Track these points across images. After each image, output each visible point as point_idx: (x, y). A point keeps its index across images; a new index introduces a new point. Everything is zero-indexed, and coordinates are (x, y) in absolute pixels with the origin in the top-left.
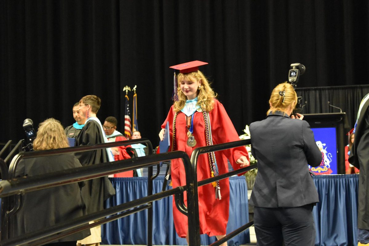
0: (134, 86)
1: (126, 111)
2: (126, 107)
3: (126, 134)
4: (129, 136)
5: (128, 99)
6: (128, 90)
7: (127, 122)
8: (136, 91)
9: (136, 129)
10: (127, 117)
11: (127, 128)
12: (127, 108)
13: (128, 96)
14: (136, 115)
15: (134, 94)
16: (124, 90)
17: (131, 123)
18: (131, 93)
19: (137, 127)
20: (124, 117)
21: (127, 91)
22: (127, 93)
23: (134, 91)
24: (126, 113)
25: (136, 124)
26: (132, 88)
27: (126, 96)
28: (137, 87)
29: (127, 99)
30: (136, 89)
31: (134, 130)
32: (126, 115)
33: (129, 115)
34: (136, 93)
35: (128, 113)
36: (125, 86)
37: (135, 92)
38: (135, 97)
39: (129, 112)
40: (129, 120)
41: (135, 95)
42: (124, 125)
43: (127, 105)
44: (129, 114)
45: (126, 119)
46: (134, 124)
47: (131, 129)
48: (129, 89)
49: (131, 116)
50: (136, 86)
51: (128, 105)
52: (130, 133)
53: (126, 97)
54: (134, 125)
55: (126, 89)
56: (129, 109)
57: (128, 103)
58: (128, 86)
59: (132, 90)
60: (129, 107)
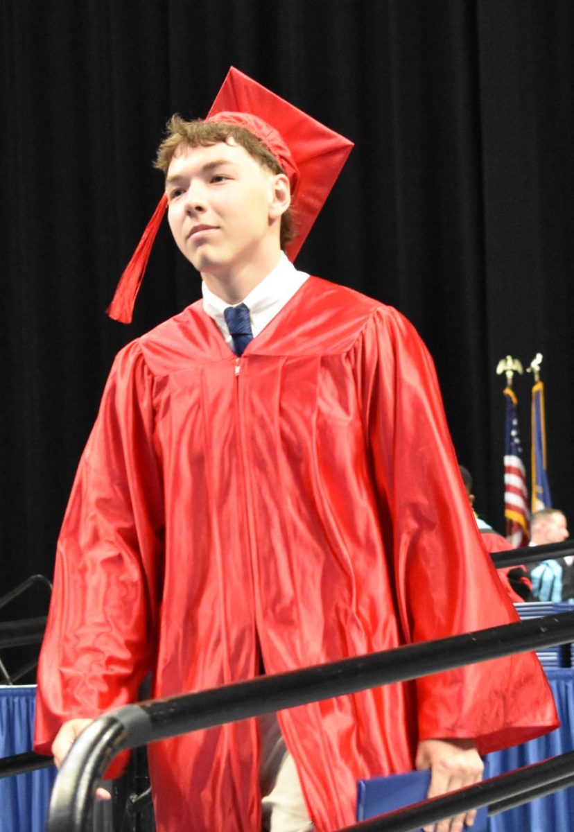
0: (533, 357)
1: (507, 440)
2: (507, 427)
3: (511, 521)
4: (519, 526)
5: (514, 400)
6: (515, 372)
7: (512, 480)
8: (541, 372)
9: (544, 501)
10: (512, 461)
11: (512, 498)
12: (510, 432)
13: (514, 388)
14: (541, 455)
15: (533, 383)
16: (500, 370)
17: (527, 481)
18: (523, 382)
19: (548, 494)
20: (502, 461)
21: (510, 375)
22: (510, 381)
23: (532, 373)
24: (507, 448)
25: (543, 485)
26: (526, 363)
27: (508, 391)
28: (544, 359)
29: (511, 402)
30: (540, 365)
31: (538, 505)
32: (510, 453)
33: (520, 456)
34: (542, 379)
35: (514, 450)
36: (504, 357)
37: (537, 378)
38: (538, 393)
39: (517, 446)
40: (518, 473)
41: (538, 387)
42: (503, 488)
43: (511, 422)
44: (520, 450)
45: (510, 470)
46: (537, 484)
47: (528, 502)
48: (517, 366)
49: (526, 458)
50: (539, 358)
51: (515, 422)
52: (523, 513)
53: (508, 396)
54: (537, 489)
55: (508, 366)
56: (518, 436)
57: (514, 414)
58: (514, 358)
59: (528, 370)
60: (518, 428)
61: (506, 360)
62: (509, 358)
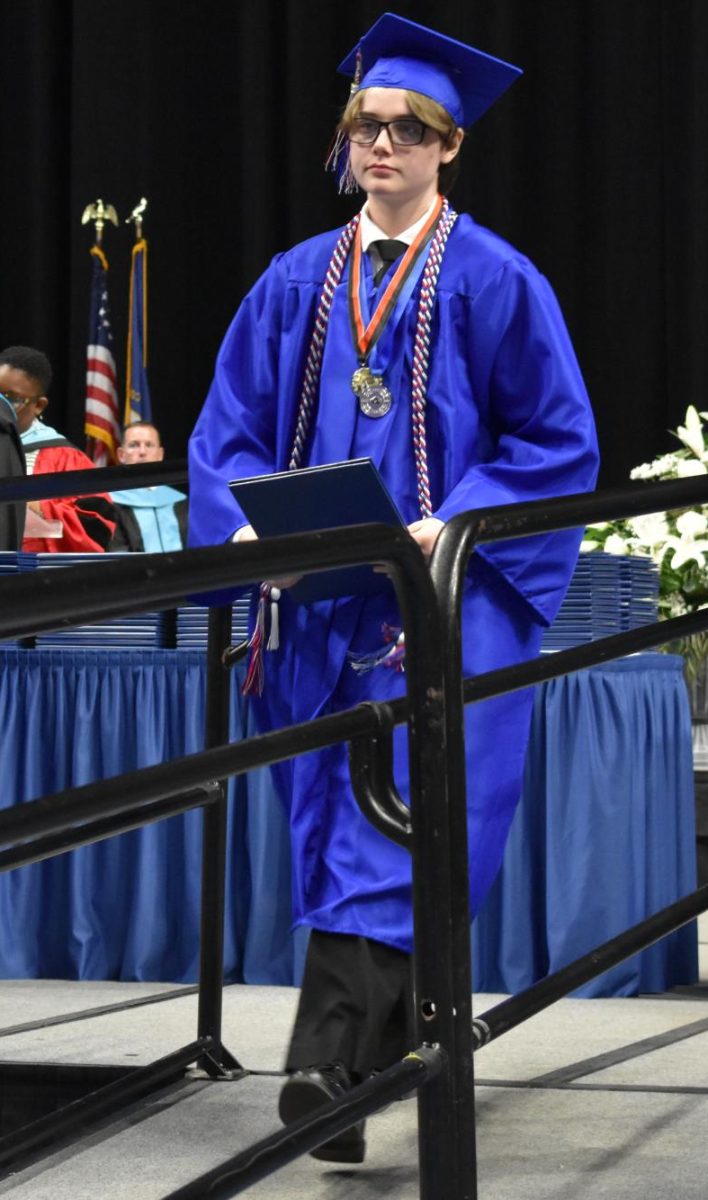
0: (136, 203)
1: (92, 323)
2: (94, 303)
3: (93, 439)
4: (104, 446)
5: (105, 264)
6: (106, 222)
7: (98, 380)
8: (144, 224)
9: (141, 411)
10: (98, 353)
11: (95, 407)
12: (98, 310)
14: (141, 346)
15: (134, 241)
16: (85, 219)
17: (119, 382)
18: (119, 237)
19: (148, 403)
20: (85, 352)
21: (100, 226)
22: (99, 237)
23: (133, 224)
24: (92, 332)
25: (141, 391)
26: (124, 211)
27: (96, 250)
28: (149, 205)
29: (101, 267)
30: (143, 213)
32: (96, 343)
33: (108, 345)
34: (144, 235)
35: (101, 338)
36: (92, 201)
37: (139, 233)
38: (139, 254)
39: (107, 330)
40: (105, 369)
41: (140, 246)
42: (86, 391)
43: (100, 296)
44: (110, 337)
45: (95, 365)
46: (132, 386)
47: (119, 413)
48: (111, 215)
49: (118, 350)
50: (143, 203)
51: (104, 297)
52: (111, 431)
53: (97, 256)
54: (133, 395)
55: (97, 214)
56: (107, 316)
57: (103, 285)
58: (107, 202)
59: (127, 222)
60: (107, 305)
61: (96, 205)
62: (100, 203)
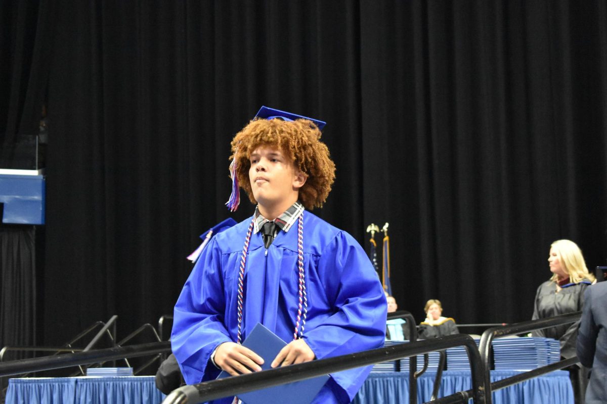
0: (384, 224)
2: (372, 257)
5: (375, 245)
6: (376, 231)
8: (387, 232)
12: (373, 259)
13: (375, 239)
14: (387, 271)
15: (384, 237)
16: (368, 230)
18: (379, 236)
19: (390, 290)
21: (373, 233)
22: (373, 236)
23: (383, 232)
25: (388, 285)
26: (381, 227)
27: (372, 240)
28: (389, 226)
29: (373, 245)
30: (388, 228)
34: (388, 234)
36: (370, 224)
37: (386, 234)
38: (386, 241)
41: (386, 239)
43: (373, 255)
46: (385, 284)
48: (376, 229)
50: (387, 225)
51: (375, 255)
53: (372, 242)
55: (372, 229)
56: (376, 262)
57: (375, 251)
58: (375, 224)
59: (382, 231)
60: (376, 258)
61: (371, 226)
62: (373, 224)
